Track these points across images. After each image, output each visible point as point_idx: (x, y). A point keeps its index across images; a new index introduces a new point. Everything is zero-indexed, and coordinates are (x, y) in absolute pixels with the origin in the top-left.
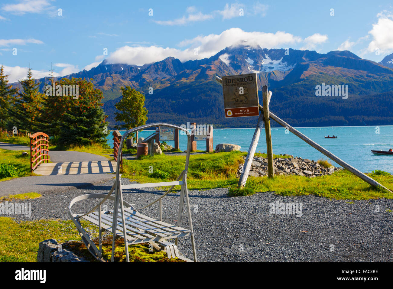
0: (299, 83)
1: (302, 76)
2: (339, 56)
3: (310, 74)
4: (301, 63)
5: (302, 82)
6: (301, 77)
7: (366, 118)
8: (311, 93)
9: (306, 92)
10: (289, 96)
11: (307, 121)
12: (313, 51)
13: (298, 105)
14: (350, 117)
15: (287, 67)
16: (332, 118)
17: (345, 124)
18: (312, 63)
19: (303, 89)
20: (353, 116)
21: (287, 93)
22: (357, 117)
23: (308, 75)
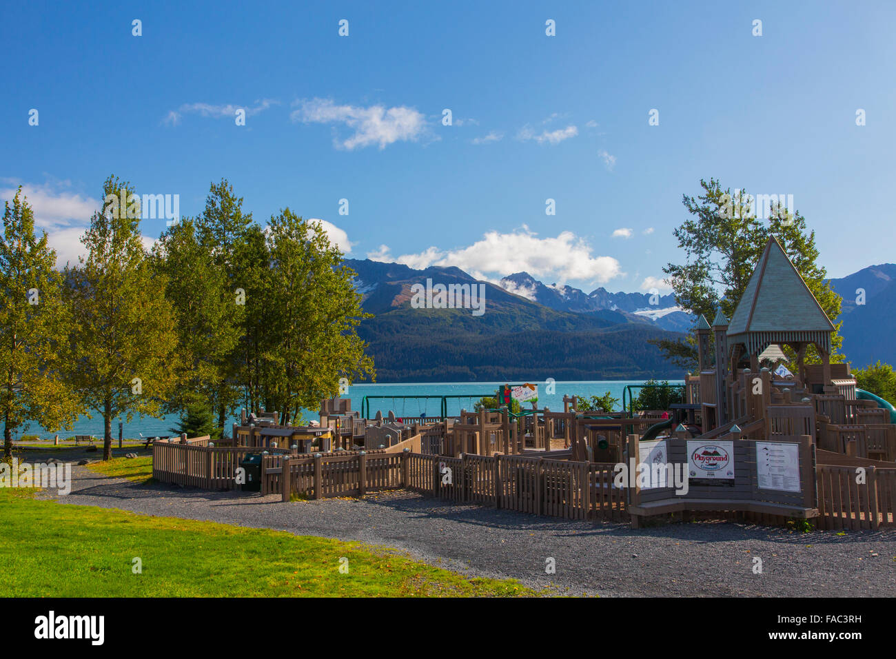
0: (390, 313)
1: (394, 303)
2: (445, 274)
3: (406, 300)
4: (388, 283)
5: (394, 311)
6: (393, 305)
7: (502, 370)
8: (412, 329)
9: (404, 328)
10: (377, 333)
11: (412, 373)
12: (403, 265)
13: (395, 348)
14: (478, 368)
15: (363, 287)
16: (451, 369)
17: (471, 379)
18: (405, 283)
19: (399, 322)
20: (482, 367)
21: (375, 329)
22: (490, 369)
23: (402, 302)
